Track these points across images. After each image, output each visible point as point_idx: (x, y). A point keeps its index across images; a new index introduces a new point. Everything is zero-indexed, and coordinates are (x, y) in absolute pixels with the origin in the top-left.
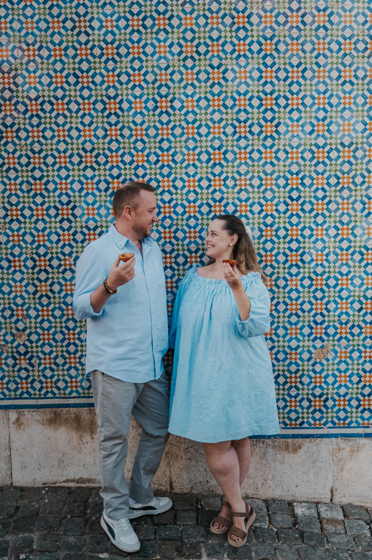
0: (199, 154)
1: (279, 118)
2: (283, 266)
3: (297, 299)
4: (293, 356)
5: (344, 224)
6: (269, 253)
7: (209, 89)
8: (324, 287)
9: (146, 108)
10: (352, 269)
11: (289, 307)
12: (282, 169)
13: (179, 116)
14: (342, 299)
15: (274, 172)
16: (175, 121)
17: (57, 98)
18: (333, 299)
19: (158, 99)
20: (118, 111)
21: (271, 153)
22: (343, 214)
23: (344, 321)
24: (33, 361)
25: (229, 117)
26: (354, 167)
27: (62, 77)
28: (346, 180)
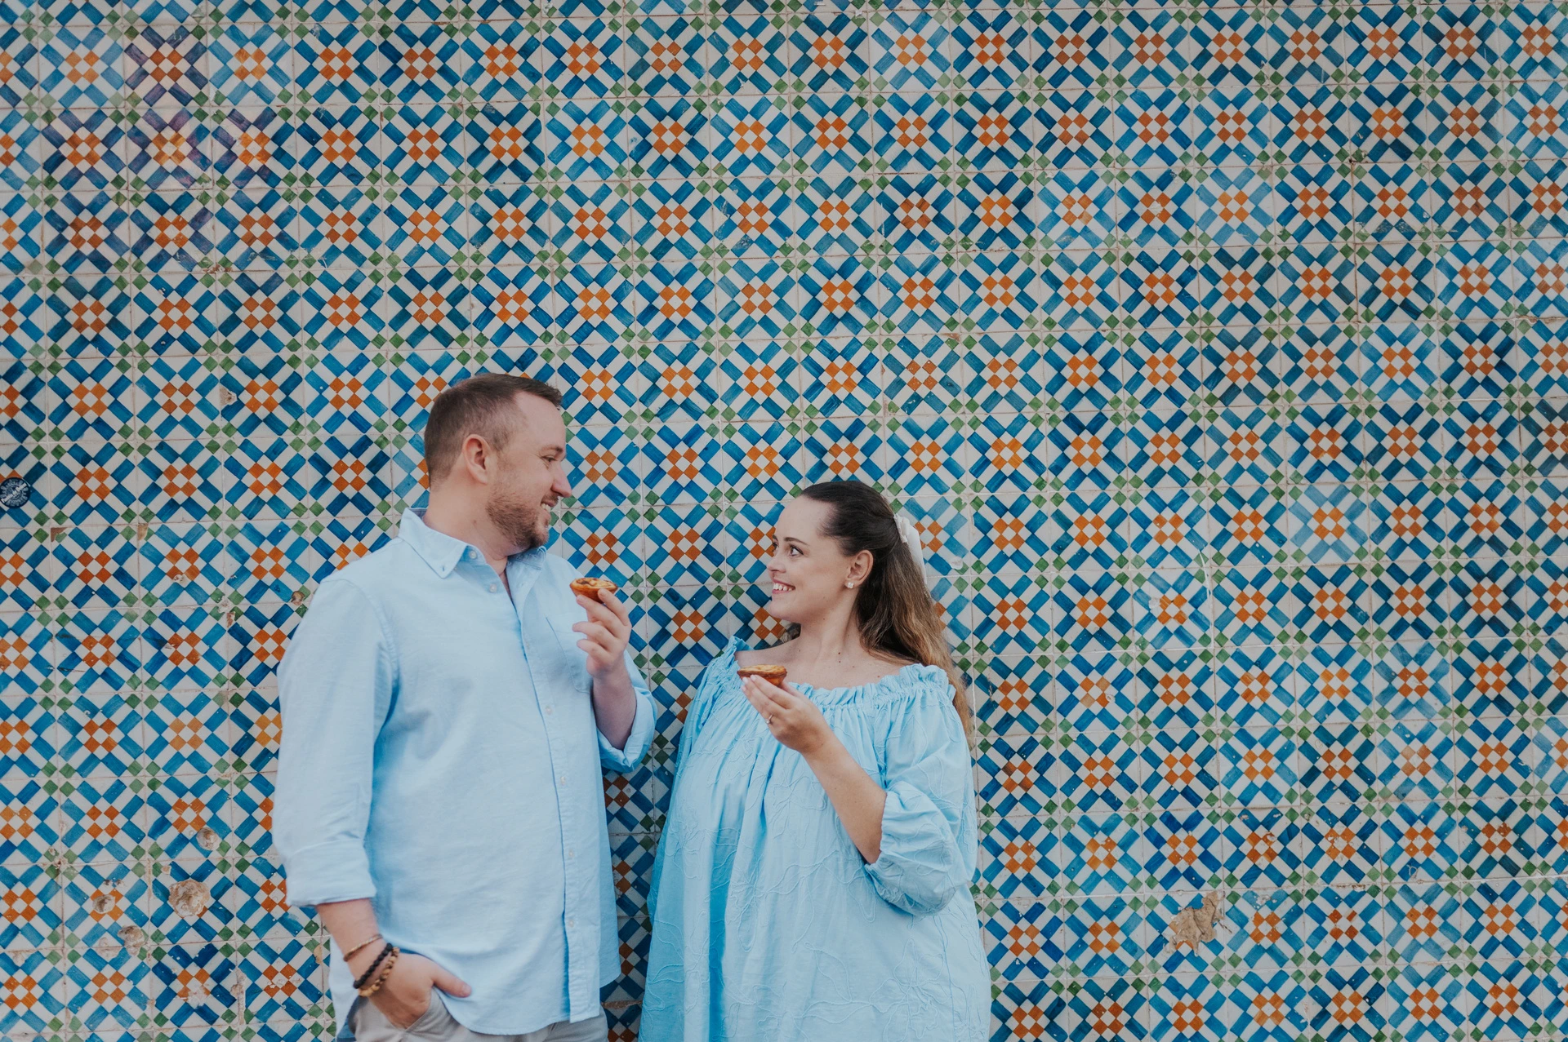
0: (781, 290)
1: (1028, 178)
2: (1057, 638)
3: (1106, 747)
4: (1104, 938)
5: (1243, 502)
6: (1011, 599)
7: (807, 93)
8: (1193, 706)
9: (612, 148)
10: (1277, 646)
11: (1083, 773)
12: (1042, 333)
13: (714, 174)
14: (1249, 742)
15: (1016, 342)
16: (704, 188)
17: (328, 121)
18: (1221, 742)
19: (650, 121)
20: (525, 160)
21: (1006, 283)
22: (1238, 471)
23: (1260, 816)
24: (228, 983)
25: (873, 174)
26: (1263, 325)
27: (344, 56)
28: (1241, 367)
